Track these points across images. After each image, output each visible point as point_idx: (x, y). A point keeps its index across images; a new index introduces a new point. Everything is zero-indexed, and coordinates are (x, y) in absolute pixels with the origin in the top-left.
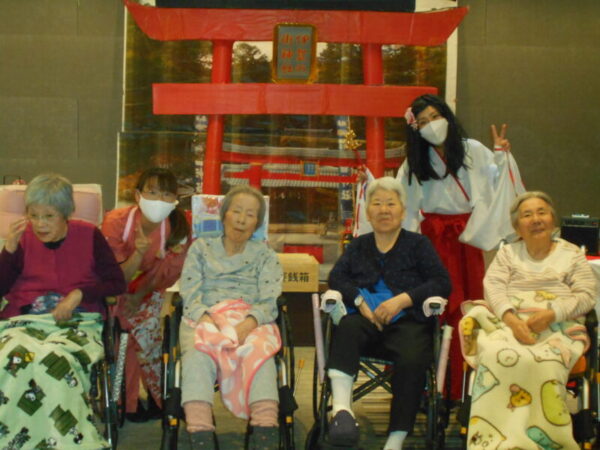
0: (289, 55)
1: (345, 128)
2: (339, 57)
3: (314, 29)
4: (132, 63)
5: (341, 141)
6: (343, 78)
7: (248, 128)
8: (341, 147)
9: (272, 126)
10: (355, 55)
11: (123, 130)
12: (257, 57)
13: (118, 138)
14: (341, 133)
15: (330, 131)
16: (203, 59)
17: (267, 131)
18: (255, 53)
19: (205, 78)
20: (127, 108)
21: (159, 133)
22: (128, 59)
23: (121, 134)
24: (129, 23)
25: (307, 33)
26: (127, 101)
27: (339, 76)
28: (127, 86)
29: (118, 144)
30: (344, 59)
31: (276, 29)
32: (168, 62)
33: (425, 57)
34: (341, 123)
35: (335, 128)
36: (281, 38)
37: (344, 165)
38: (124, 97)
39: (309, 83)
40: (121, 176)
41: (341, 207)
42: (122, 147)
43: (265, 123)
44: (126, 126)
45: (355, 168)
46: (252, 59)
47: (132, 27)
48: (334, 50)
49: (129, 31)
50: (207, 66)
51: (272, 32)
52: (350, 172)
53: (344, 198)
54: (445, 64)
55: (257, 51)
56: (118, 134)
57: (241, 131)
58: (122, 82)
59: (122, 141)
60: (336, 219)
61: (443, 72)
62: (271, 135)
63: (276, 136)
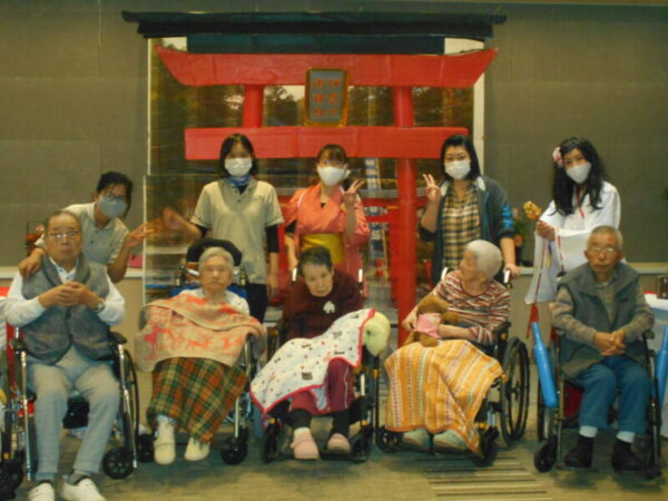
0: (321, 99)
1: (373, 167)
2: (367, 95)
3: (346, 73)
4: (157, 105)
5: (369, 181)
6: (370, 117)
7: (277, 169)
8: (370, 186)
9: (300, 166)
10: (381, 93)
11: (149, 173)
12: (283, 97)
13: (145, 182)
14: (370, 172)
15: (359, 170)
16: (229, 100)
17: (296, 172)
18: (281, 93)
19: (231, 119)
20: (153, 151)
21: (186, 175)
22: (152, 101)
23: (148, 177)
24: (153, 64)
25: (337, 78)
26: (153, 144)
27: (366, 115)
28: (153, 129)
29: (145, 187)
30: (371, 97)
31: (308, 74)
32: (192, 103)
33: (452, 95)
34: (369, 163)
35: (364, 167)
36: (313, 81)
37: (374, 205)
38: (149, 140)
39: (340, 126)
40: (149, 220)
41: (372, 247)
42: (148, 191)
43: (293, 164)
44: (152, 168)
45: (384, 207)
46: (279, 99)
47: (156, 68)
48: (361, 88)
49: (153, 73)
50: (232, 107)
51: (304, 77)
52: (379, 211)
53: (374, 238)
54: (472, 101)
55: (284, 91)
56: (144, 178)
57: (269, 173)
58: (146, 124)
59: (147, 184)
60: (367, 259)
61: (470, 109)
62: (299, 176)
63: (305, 176)
